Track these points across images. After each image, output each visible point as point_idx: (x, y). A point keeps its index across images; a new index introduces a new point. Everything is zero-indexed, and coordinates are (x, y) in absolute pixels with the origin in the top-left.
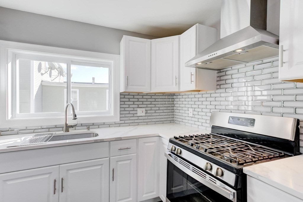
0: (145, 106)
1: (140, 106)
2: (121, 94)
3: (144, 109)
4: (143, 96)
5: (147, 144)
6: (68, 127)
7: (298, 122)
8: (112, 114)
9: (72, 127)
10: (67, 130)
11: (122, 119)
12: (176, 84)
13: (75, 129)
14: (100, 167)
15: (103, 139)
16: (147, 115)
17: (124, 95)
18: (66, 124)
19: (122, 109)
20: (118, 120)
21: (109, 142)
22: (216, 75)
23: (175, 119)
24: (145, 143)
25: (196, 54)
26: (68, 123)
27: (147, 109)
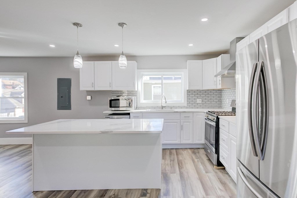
0: (202, 97)
1: (198, 97)
2: (187, 91)
3: (201, 99)
4: (200, 91)
5: (198, 116)
6: (163, 107)
8: (183, 102)
9: (164, 107)
10: (162, 108)
11: (188, 104)
12: (215, 85)
13: (165, 109)
14: (176, 123)
15: (177, 111)
16: (203, 102)
17: (189, 91)
18: (162, 106)
19: (188, 99)
20: (186, 105)
21: (180, 113)
24: (197, 115)
25: (222, 69)
26: (162, 105)
27: (203, 99)
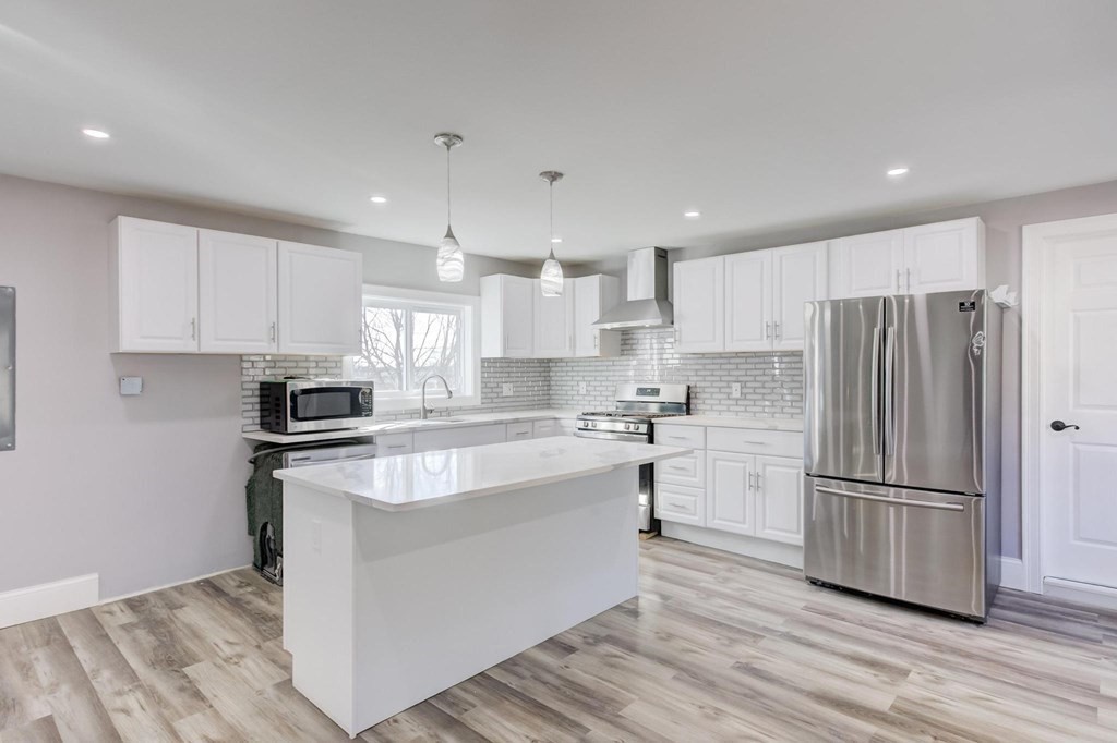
1: (511, 380)
2: (482, 360)
3: (512, 385)
4: (509, 363)
5: (542, 429)
6: (425, 413)
7: (689, 387)
8: (473, 392)
10: (425, 417)
11: (483, 400)
12: (570, 347)
16: (516, 394)
17: (487, 362)
18: (424, 407)
19: (483, 384)
20: (478, 403)
21: (507, 424)
22: (620, 337)
23: (551, 402)
24: (540, 427)
27: (516, 384)
